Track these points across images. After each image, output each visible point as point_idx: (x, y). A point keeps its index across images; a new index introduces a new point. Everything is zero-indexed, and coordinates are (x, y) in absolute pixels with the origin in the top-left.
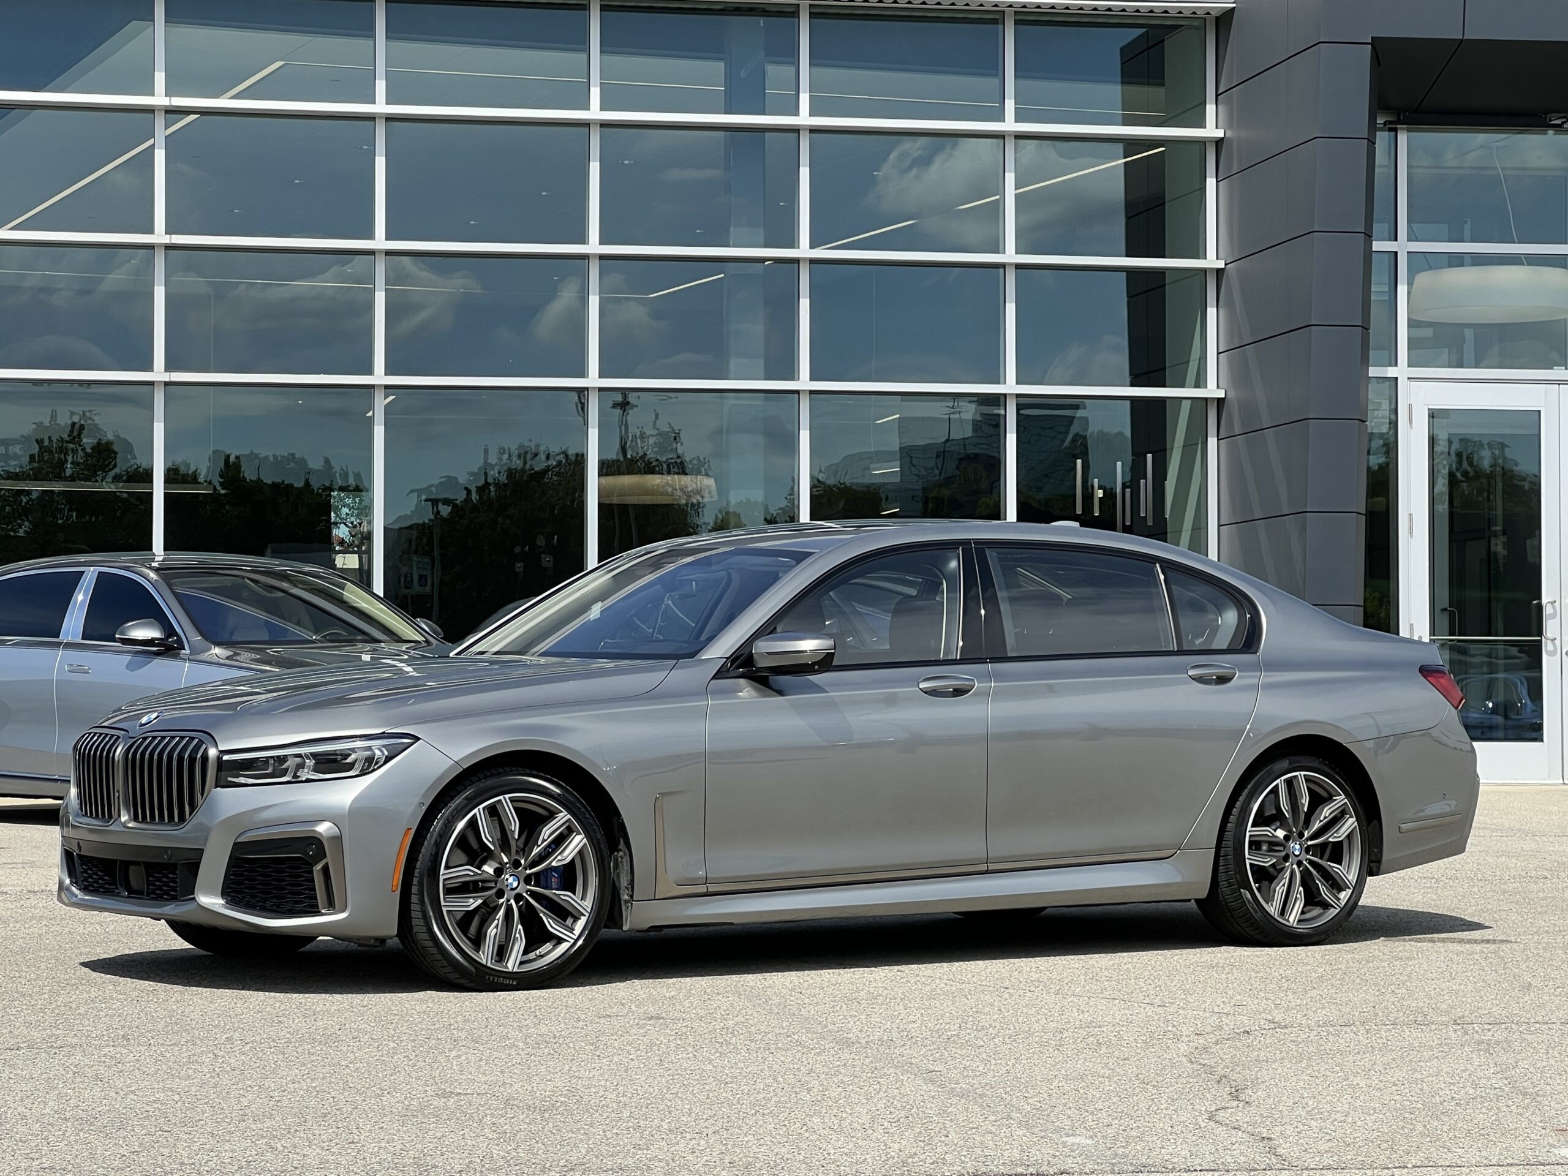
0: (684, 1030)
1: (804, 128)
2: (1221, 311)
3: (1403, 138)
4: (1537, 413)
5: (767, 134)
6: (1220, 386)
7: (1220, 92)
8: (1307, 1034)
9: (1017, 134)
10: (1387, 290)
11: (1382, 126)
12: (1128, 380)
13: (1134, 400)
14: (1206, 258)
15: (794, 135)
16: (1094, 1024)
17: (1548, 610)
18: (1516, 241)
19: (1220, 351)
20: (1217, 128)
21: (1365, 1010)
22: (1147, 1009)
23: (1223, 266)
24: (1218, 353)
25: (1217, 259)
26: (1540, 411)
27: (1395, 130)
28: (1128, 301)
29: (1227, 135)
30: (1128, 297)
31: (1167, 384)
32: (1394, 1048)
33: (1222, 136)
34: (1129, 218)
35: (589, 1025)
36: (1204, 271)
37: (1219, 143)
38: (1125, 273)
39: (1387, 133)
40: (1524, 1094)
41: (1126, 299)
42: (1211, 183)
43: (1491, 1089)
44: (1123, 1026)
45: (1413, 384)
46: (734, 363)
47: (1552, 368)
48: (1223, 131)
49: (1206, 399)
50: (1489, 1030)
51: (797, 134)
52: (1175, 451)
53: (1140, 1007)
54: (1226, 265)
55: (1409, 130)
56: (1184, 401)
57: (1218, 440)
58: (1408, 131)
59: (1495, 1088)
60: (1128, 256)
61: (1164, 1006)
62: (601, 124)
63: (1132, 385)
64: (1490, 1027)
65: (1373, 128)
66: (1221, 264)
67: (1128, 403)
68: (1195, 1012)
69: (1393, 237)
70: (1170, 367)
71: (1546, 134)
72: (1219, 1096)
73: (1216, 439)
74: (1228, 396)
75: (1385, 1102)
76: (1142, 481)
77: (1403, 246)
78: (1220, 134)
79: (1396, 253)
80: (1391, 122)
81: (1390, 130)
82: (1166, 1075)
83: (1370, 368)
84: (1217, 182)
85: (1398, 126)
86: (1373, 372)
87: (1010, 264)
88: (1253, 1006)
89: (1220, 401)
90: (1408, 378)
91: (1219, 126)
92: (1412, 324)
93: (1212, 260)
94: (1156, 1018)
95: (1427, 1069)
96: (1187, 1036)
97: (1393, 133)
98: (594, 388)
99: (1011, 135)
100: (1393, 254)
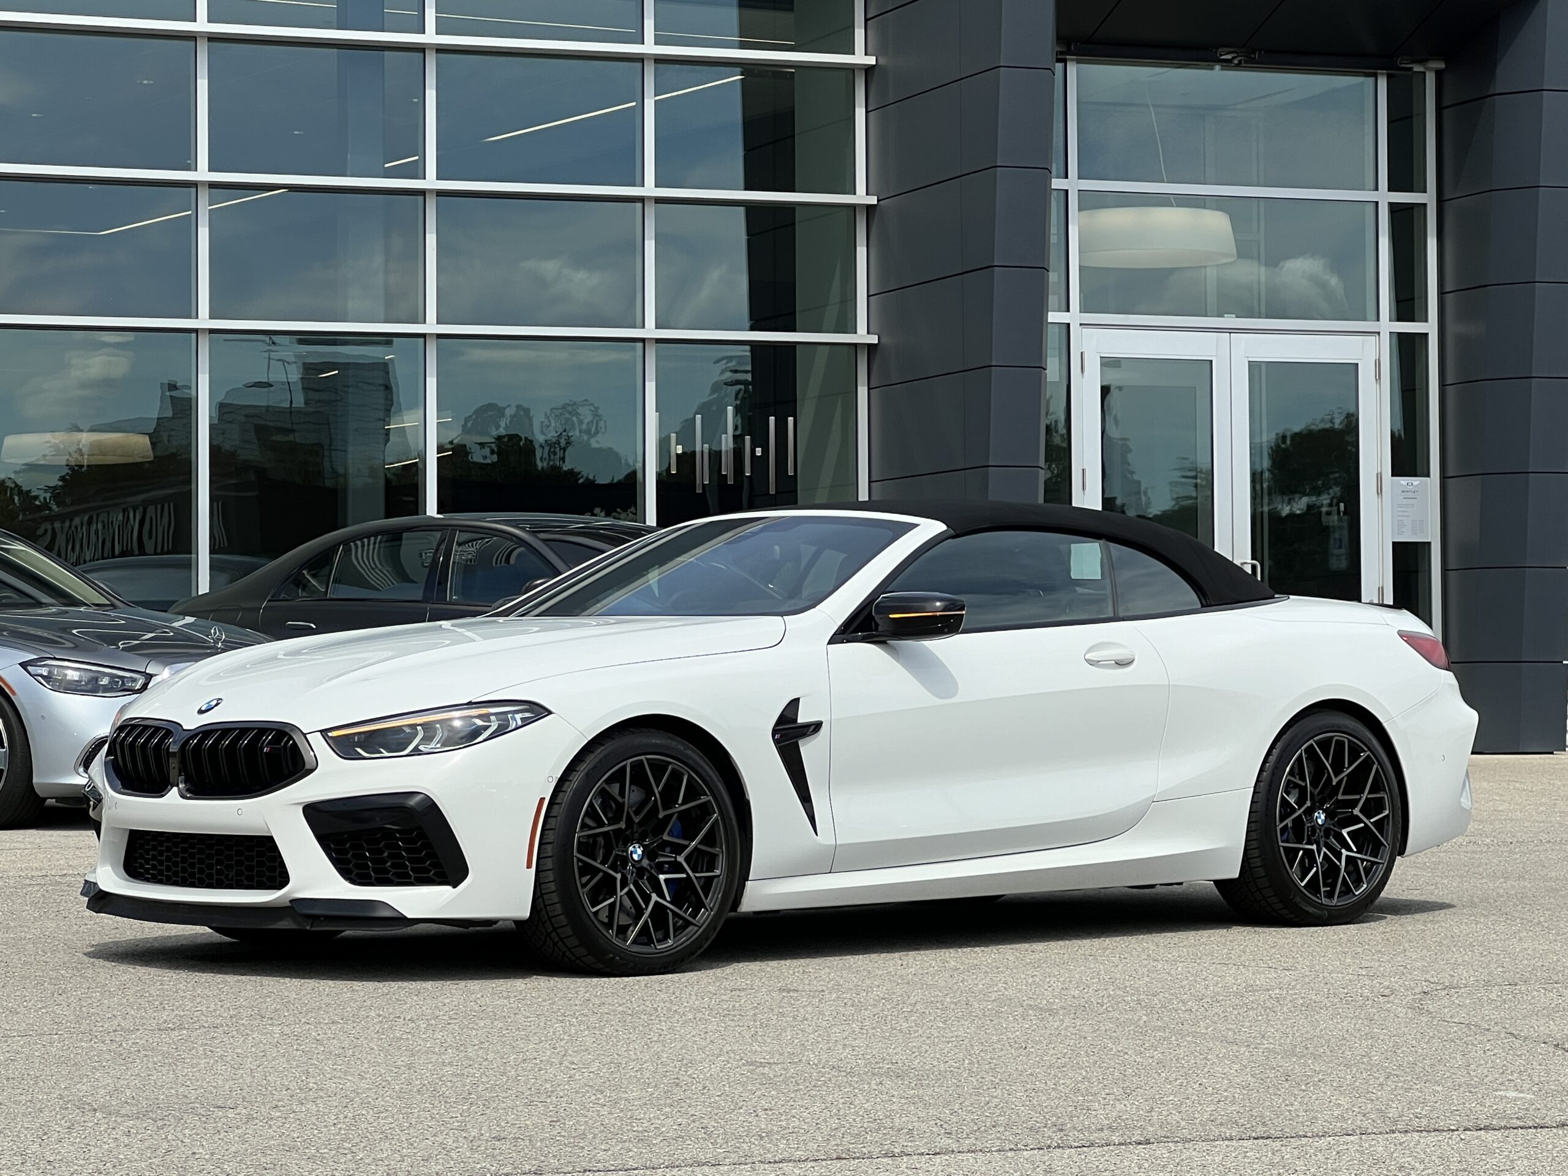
3: (1072, 69)
4: (1209, 363)
6: (873, 330)
7: (869, 16)
9: (654, 57)
10: (1056, 232)
13: (754, 345)
14: (855, 194)
18: (1166, 180)
19: (870, 294)
20: (866, 54)
23: (876, 203)
24: (868, 296)
25: (867, 194)
26: (1211, 361)
27: (1065, 61)
29: (882, 61)
30: (748, 235)
33: (874, 63)
36: (853, 207)
37: (868, 70)
39: (1058, 63)
42: (860, 113)
45: (1087, 331)
47: (1221, 316)
48: (875, 58)
49: (855, 345)
51: (422, 54)
54: (878, 201)
55: (1080, 62)
57: (869, 389)
58: (1077, 63)
62: (208, 38)
65: (1054, 58)
66: (873, 200)
69: (1065, 175)
71: (1212, 69)
73: (866, 388)
74: (883, 340)
77: (1073, 184)
78: (871, 60)
79: (1067, 191)
80: (1061, 53)
84: (867, 112)
85: (1068, 57)
86: (1052, 317)
87: (649, 198)
89: (872, 348)
90: (1081, 324)
91: (869, 52)
93: (861, 196)
97: (1062, 65)
98: (204, 329)
100: (1063, 194)
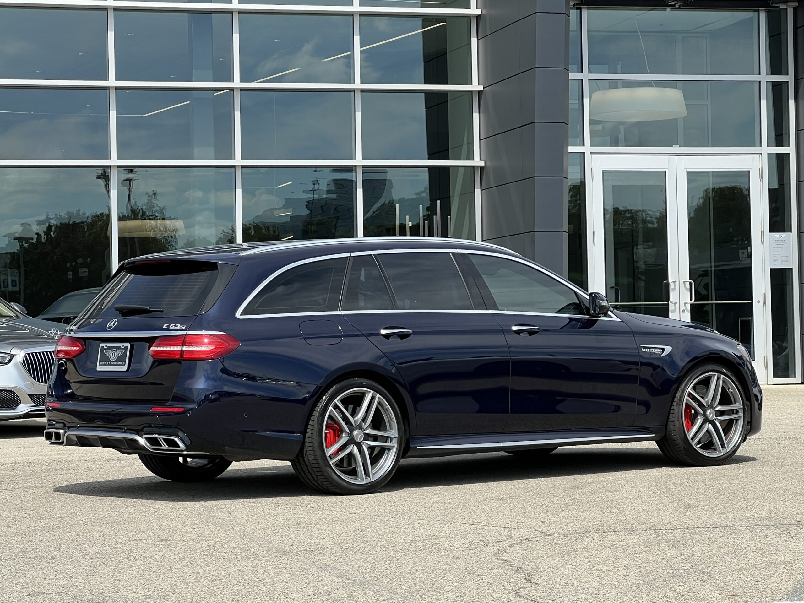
0: (183, 547)
1: (236, 10)
2: (481, 115)
3: (585, 12)
4: (664, 173)
5: (213, 15)
6: (482, 158)
8: (564, 539)
9: (360, 13)
10: (577, 103)
11: (573, 6)
12: (427, 157)
14: (472, 85)
15: (230, 15)
16: (435, 537)
17: (672, 286)
18: (649, 73)
20: (477, 8)
21: (596, 523)
22: (465, 527)
23: (482, 89)
24: (480, 140)
25: (479, 85)
26: (665, 171)
27: (580, 9)
28: (426, 111)
29: (484, 12)
30: (426, 108)
31: (450, 159)
32: (618, 546)
33: (480, 13)
34: (426, 62)
35: (124, 546)
36: (471, 92)
37: (478, 17)
38: (423, 94)
39: (575, 11)
40: (703, 573)
41: (424, 110)
42: (474, 41)
43: (682, 570)
44: (452, 538)
45: (594, 156)
46: (196, 150)
47: (672, 146)
48: (480, 10)
49: (473, 167)
50: (672, 533)
51: (231, 15)
52: (455, 198)
53: (461, 525)
54: (484, 88)
55: (588, 9)
56: (460, 168)
57: (481, 190)
59: (685, 570)
60: (425, 84)
61: (475, 525)
62: (114, 9)
63: (430, 159)
64: (672, 531)
65: (568, 8)
67: (427, 169)
68: (494, 528)
69: (580, 71)
70: (451, 149)
71: (666, 11)
72: (519, 580)
74: (486, 163)
75: (620, 581)
76: (435, 217)
77: (586, 76)
79: (582, 80)
80: (577, 4)
81: (577, 9)
82: (484, 568)
83: (569, 147)
84: (478, 40)
85: (582, 6)
86: (571, 149)
87: (358, 89)
88: (528, 523)
89: (482, 168)
90: (591, 153)
91: (478, 7)
92: (592, 122)
93: (475, 86)
94: (472, 532)
95: (641, 558)
96: (492, 543)
97: (579, 11)
98: (114, 166)
99: (357, 14)
100: (580, 81)
